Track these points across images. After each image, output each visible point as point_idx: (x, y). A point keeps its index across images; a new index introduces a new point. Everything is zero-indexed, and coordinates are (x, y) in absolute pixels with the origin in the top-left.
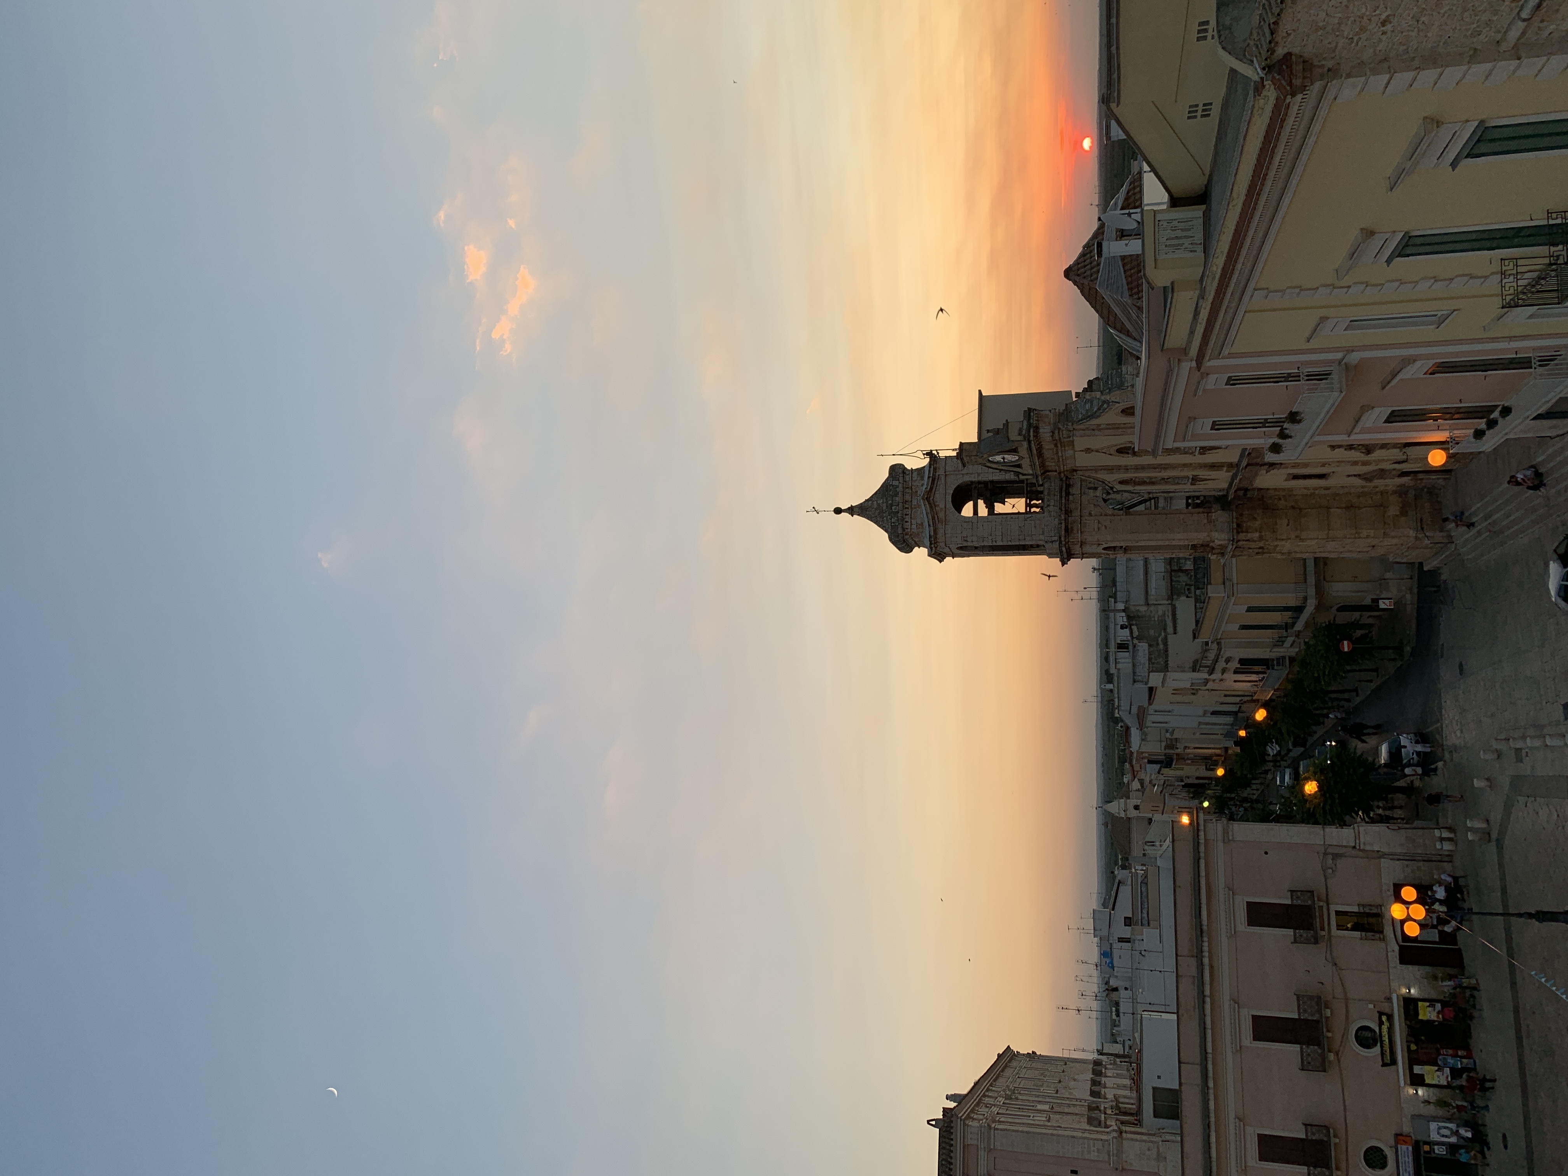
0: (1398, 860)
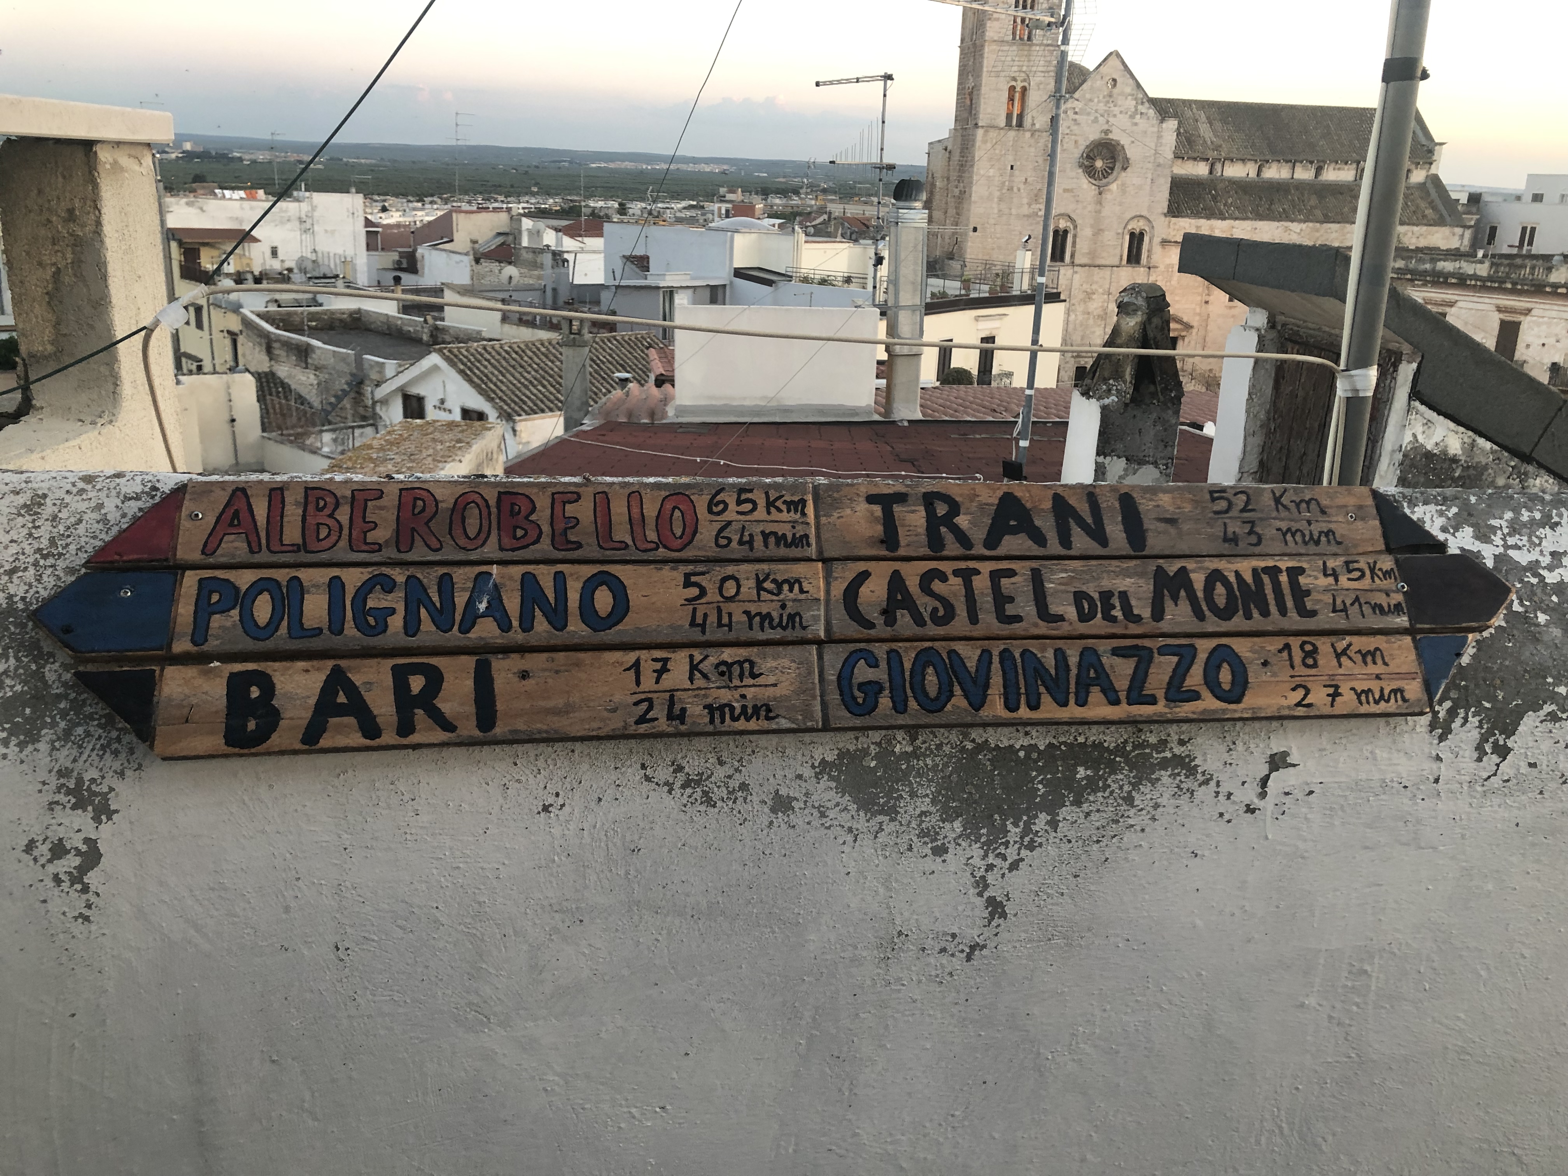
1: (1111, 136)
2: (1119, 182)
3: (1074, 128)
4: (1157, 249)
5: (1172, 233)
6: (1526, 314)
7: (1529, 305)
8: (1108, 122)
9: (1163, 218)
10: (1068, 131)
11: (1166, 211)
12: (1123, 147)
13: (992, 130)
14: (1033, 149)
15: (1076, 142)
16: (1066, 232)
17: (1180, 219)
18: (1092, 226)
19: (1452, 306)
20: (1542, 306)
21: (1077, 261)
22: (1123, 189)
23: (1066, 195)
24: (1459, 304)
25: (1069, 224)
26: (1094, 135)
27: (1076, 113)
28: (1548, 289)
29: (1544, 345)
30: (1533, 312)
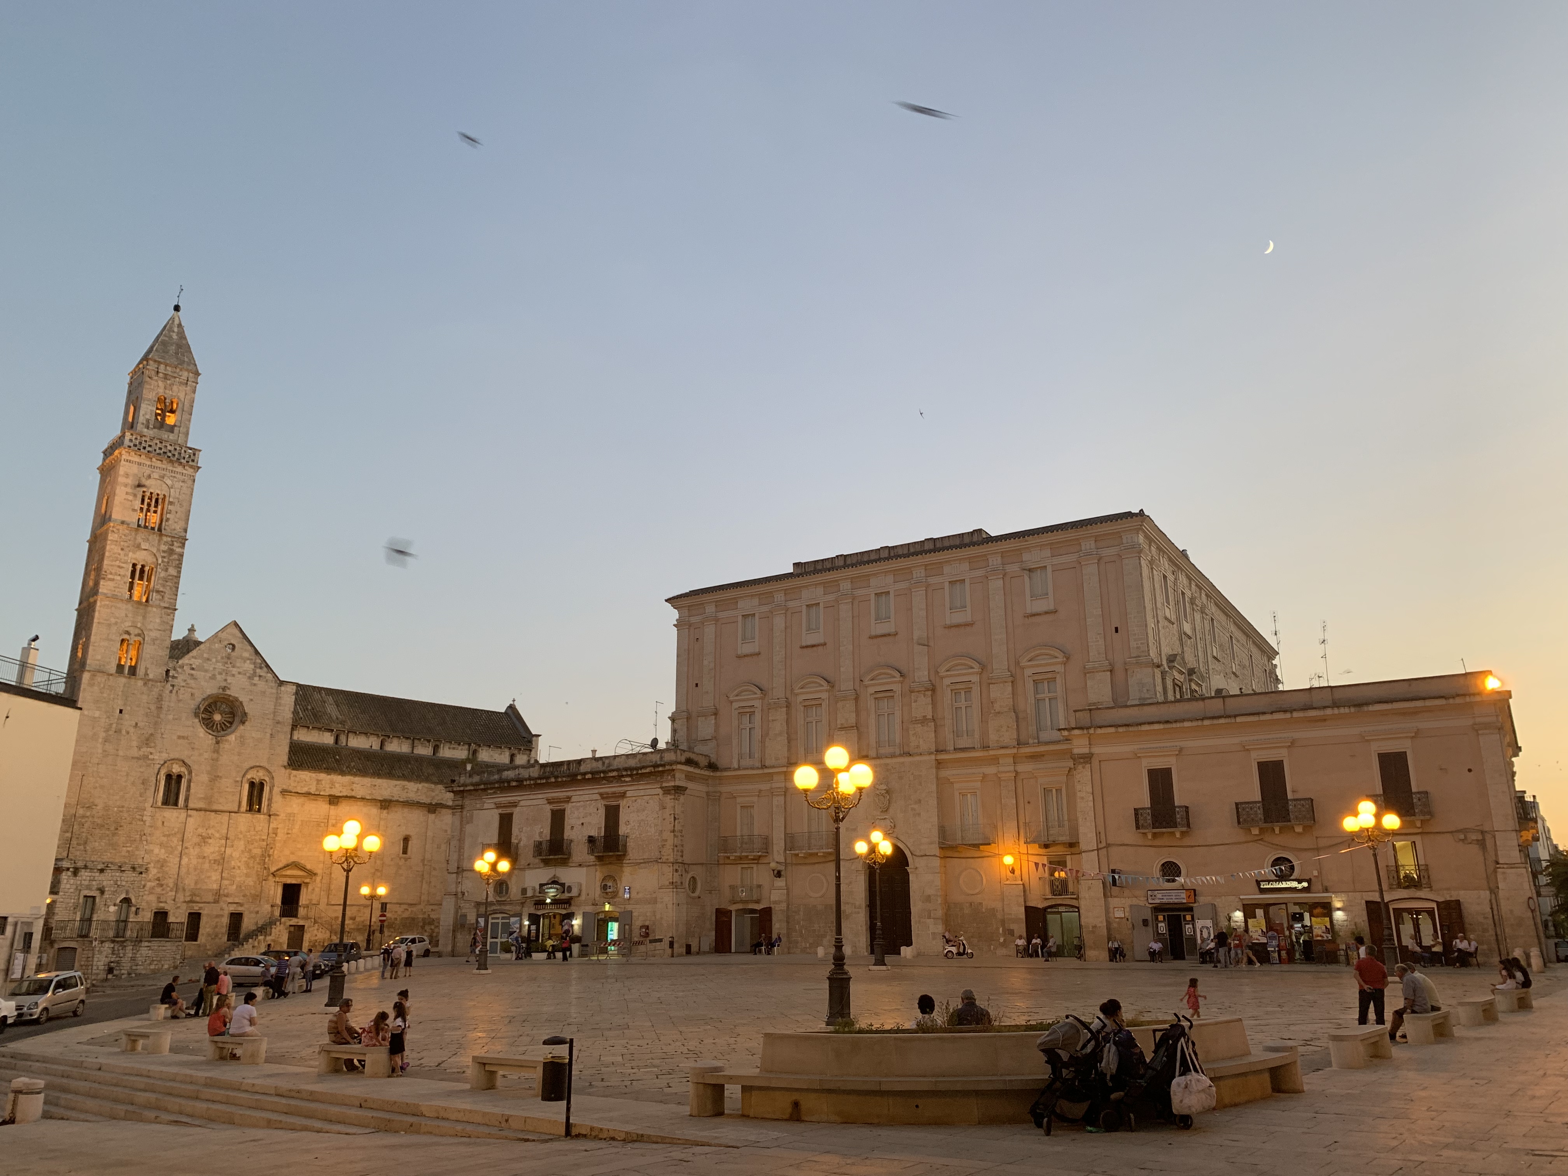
0: (1492, 908)
1: (228, 692)
2: (238, 733)
3: (192, 682)
4: (277, 798)
5: (293, 784)
6: (568, 802)
7: (569, 794)
8: (226, 680)
9: (283, 769)
10: (183, 684)
11: (286, 764)
12: (241, 703)
13: (98, 674)
14: (145, 697)
15: (192, 694)
16: (180, 777)
17: (300, 772)
18: (209, 773)
19: (516, 806)
20: (578, 793)
21: (191, 805)
22: (242, 740)
23: (180, 741)
24: (522, 803)
25: (183, 770)
26: (211, 689)
27: (193, 669)
28: (579, 777)
29: (582, 824)
30: (573, 799)
